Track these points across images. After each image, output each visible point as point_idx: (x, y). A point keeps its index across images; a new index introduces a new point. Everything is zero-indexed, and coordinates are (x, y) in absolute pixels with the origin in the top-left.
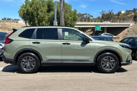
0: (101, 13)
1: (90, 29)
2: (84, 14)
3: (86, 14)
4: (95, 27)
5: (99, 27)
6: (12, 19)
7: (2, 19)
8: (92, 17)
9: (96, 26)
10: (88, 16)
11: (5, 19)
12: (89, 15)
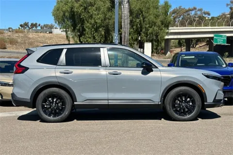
0: (228, 5)
1: (203, 41)
2: (190, 10)
3: (195, 9)
4: (212, 38)
5: (221, 36)
6: (39, 25)
7: (21, 26)
8: (209, 14)
9: (215, 36)
10: (199, 13)
11: (26, 24)
12: (200, 10)
